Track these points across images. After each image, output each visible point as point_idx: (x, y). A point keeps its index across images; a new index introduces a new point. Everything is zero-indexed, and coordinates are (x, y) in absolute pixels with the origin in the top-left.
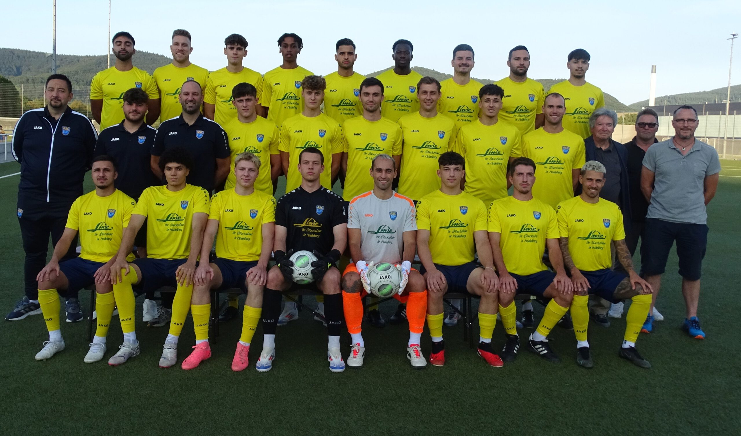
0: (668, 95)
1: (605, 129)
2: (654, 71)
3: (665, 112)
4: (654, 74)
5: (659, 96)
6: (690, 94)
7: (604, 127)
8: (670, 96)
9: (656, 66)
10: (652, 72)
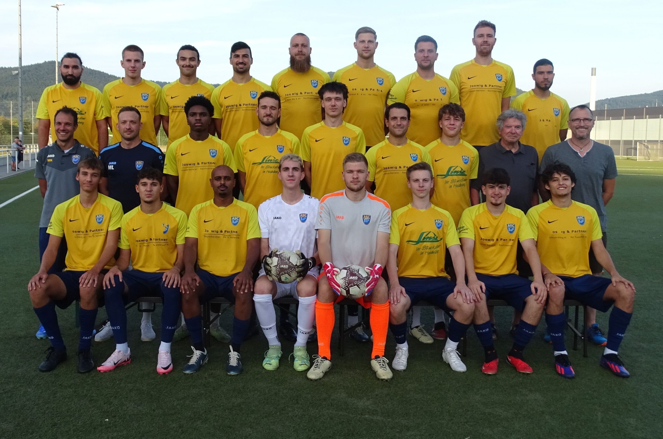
0: (609, 98)
1: (514, 132)
2: (594, 74)
3: (606, 116)
4: (594, 76)
5: (599, 99)
6: (631, 96)
7: (512, 129)
8: (611, 98)
9: (595, 69)
10: (592, 75)
